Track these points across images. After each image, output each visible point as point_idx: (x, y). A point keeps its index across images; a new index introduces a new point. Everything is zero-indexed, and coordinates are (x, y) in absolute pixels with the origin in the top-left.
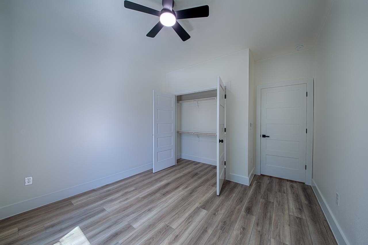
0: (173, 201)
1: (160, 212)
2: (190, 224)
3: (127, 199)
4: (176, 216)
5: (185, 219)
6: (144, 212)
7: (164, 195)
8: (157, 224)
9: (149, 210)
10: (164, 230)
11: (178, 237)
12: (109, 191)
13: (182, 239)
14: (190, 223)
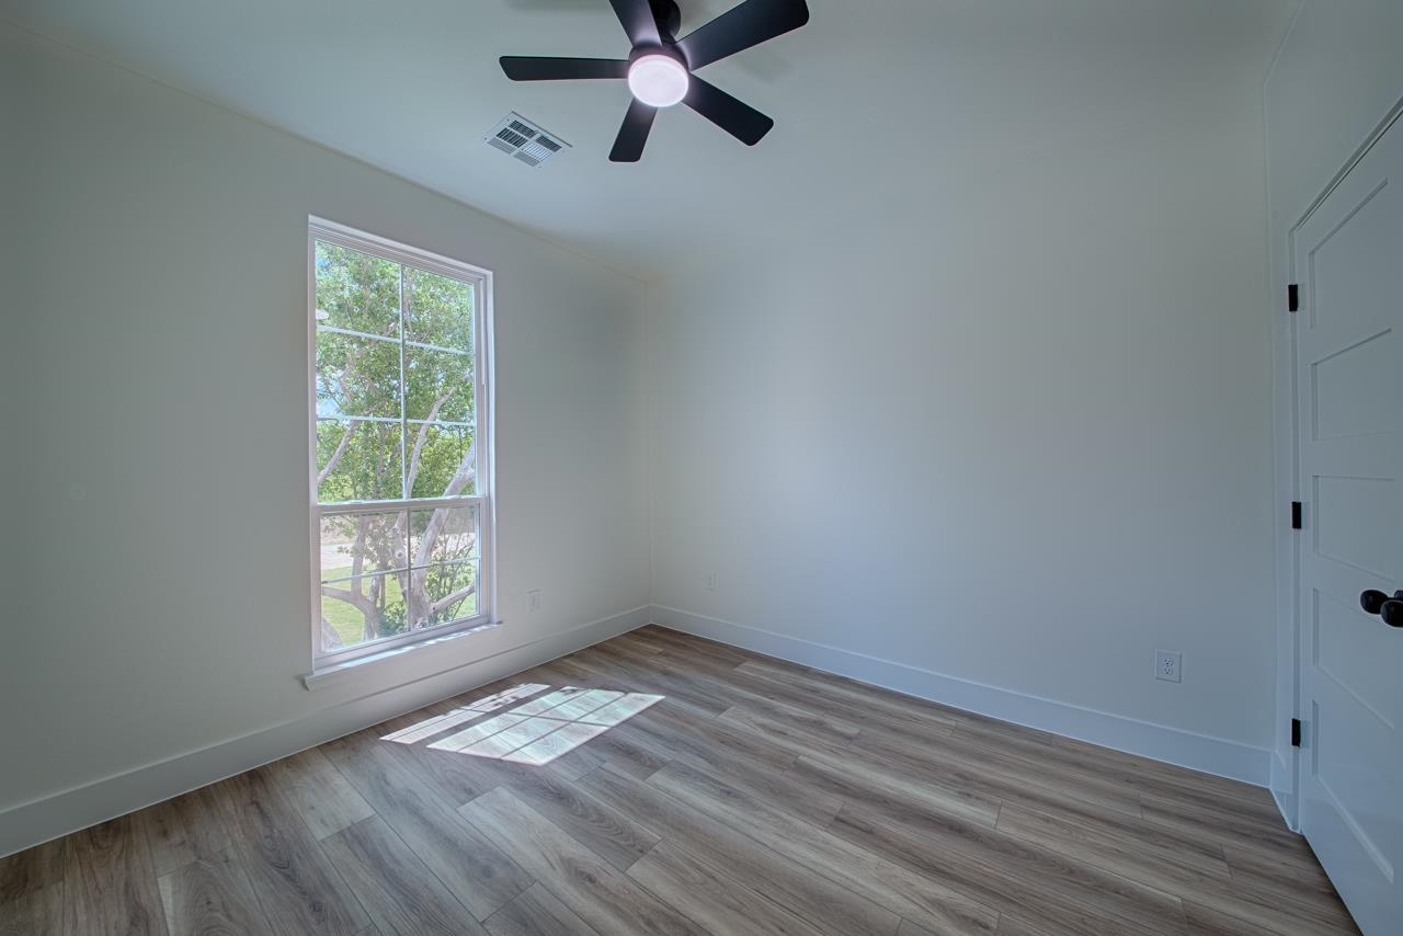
0: (797, 858)
1: (722, 821)
2: (642, 925)
3: (782, 734)
4: (695, 873)
5: (672, 908)
6: (713, 780)
7: (840, 823)
8: (658, 822)
9: (729, 793)
10: (628, 843)
11: (588, 883)
12: (814, 691)
13: (576, 894)
14: (647, 928)
